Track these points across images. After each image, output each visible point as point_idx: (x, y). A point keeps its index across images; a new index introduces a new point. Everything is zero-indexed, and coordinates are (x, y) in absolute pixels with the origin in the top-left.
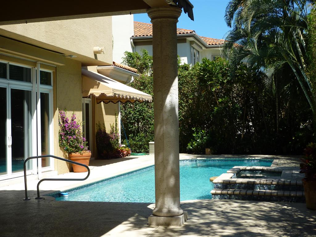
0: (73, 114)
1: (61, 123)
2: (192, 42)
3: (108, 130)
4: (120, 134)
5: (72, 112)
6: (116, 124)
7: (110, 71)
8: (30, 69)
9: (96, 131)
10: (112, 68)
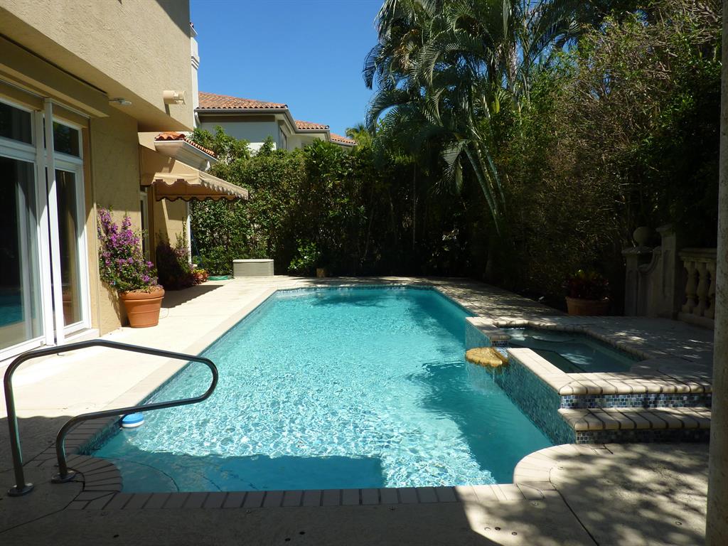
0: (125, 216)
1: (104, 235)
2: (281, 122)
3: (173, 244)
4: (190, 249)
5: (123, 213)
6: (184, 233)
7: (176, 149)
8: (29, 114)
9: (156, 245)
10: (182, 145)
